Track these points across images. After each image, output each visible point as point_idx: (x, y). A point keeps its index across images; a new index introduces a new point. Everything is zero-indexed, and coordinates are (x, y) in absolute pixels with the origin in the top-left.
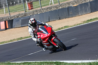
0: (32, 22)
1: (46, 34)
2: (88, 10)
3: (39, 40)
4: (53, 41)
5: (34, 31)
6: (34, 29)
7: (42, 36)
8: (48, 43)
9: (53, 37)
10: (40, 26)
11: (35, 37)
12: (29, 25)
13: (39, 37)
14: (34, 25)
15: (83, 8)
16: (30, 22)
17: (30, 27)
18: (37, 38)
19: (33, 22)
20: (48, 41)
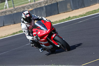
0: (26, 16)
1: (45, 31)
2: (43, 14)
3: (35, 38)
4: (54, 39)
5: (28, 28)
6: (28, 25)
7: (39, 33)
8: (47, 42)
9: (53, 34)
10: (36, 21)
11: (29, 35)
12: (22, 20)
13: (35, 35)
14: (29, 20)
15: (39, 12)
16: (23, 16)
17: (23, 22)
18: (33, 36)
19: (28, 16)
20: (47, 40)
